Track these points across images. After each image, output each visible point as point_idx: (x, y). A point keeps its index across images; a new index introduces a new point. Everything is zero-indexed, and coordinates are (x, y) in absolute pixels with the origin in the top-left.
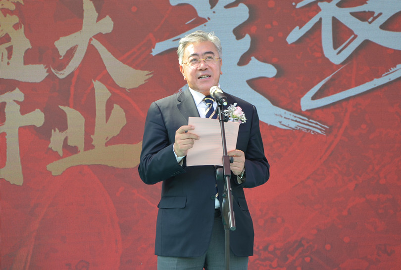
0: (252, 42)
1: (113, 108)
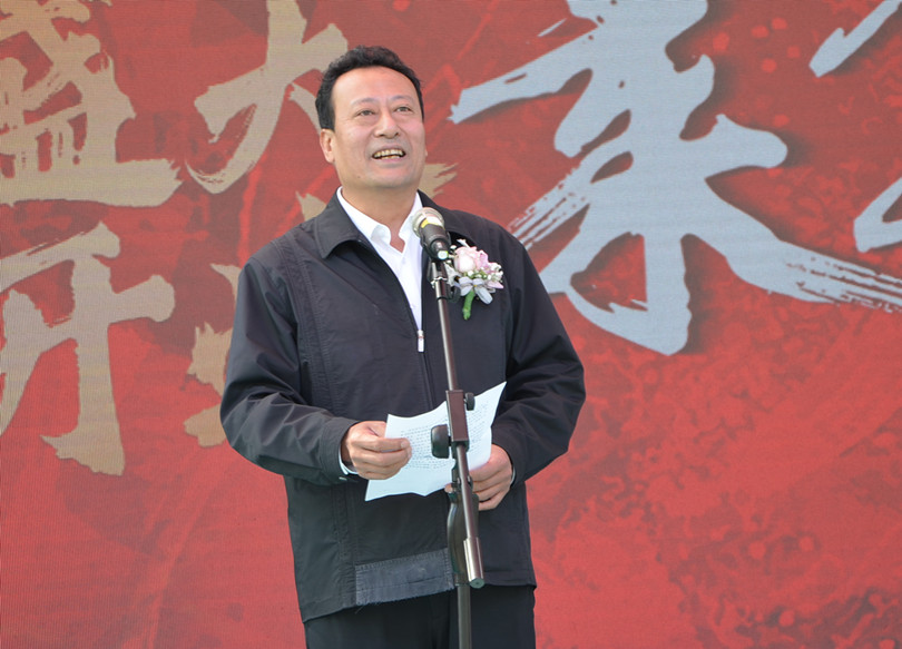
0: (718, 77)
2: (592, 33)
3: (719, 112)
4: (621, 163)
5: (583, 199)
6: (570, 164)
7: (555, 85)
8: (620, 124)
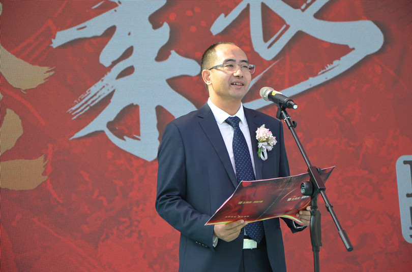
0: (171, 33)
1: (6, 113)
2: (116, 8)
3: (172, 49)
4: (129, 71)
5: (112, 87)
7: (100, 33)
8: (128, 52)
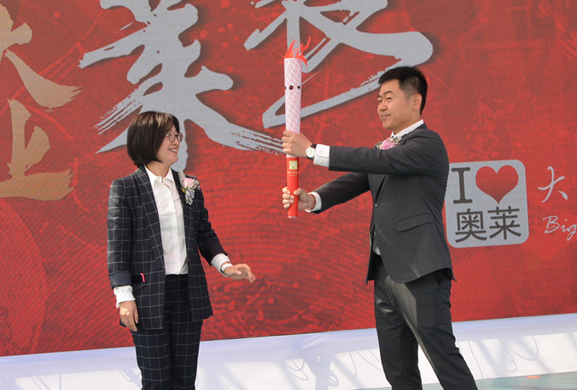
0: (202, 49)
2: (145, 29)
3: (202, 65)
4: (158, 87)
5: (139, 103)
6: (133, 87)
7: (127, 51)
8: (157, 70)
